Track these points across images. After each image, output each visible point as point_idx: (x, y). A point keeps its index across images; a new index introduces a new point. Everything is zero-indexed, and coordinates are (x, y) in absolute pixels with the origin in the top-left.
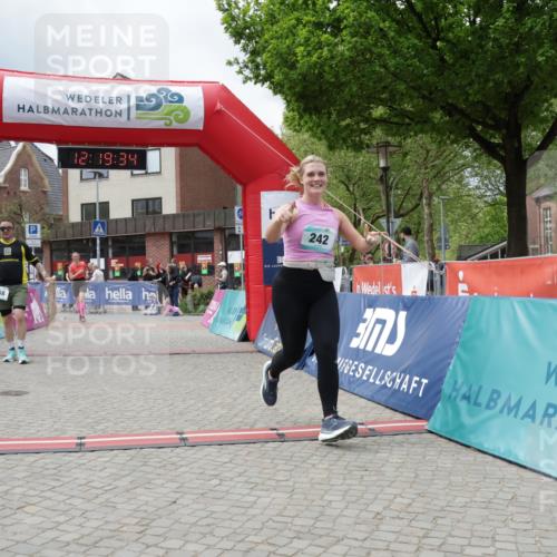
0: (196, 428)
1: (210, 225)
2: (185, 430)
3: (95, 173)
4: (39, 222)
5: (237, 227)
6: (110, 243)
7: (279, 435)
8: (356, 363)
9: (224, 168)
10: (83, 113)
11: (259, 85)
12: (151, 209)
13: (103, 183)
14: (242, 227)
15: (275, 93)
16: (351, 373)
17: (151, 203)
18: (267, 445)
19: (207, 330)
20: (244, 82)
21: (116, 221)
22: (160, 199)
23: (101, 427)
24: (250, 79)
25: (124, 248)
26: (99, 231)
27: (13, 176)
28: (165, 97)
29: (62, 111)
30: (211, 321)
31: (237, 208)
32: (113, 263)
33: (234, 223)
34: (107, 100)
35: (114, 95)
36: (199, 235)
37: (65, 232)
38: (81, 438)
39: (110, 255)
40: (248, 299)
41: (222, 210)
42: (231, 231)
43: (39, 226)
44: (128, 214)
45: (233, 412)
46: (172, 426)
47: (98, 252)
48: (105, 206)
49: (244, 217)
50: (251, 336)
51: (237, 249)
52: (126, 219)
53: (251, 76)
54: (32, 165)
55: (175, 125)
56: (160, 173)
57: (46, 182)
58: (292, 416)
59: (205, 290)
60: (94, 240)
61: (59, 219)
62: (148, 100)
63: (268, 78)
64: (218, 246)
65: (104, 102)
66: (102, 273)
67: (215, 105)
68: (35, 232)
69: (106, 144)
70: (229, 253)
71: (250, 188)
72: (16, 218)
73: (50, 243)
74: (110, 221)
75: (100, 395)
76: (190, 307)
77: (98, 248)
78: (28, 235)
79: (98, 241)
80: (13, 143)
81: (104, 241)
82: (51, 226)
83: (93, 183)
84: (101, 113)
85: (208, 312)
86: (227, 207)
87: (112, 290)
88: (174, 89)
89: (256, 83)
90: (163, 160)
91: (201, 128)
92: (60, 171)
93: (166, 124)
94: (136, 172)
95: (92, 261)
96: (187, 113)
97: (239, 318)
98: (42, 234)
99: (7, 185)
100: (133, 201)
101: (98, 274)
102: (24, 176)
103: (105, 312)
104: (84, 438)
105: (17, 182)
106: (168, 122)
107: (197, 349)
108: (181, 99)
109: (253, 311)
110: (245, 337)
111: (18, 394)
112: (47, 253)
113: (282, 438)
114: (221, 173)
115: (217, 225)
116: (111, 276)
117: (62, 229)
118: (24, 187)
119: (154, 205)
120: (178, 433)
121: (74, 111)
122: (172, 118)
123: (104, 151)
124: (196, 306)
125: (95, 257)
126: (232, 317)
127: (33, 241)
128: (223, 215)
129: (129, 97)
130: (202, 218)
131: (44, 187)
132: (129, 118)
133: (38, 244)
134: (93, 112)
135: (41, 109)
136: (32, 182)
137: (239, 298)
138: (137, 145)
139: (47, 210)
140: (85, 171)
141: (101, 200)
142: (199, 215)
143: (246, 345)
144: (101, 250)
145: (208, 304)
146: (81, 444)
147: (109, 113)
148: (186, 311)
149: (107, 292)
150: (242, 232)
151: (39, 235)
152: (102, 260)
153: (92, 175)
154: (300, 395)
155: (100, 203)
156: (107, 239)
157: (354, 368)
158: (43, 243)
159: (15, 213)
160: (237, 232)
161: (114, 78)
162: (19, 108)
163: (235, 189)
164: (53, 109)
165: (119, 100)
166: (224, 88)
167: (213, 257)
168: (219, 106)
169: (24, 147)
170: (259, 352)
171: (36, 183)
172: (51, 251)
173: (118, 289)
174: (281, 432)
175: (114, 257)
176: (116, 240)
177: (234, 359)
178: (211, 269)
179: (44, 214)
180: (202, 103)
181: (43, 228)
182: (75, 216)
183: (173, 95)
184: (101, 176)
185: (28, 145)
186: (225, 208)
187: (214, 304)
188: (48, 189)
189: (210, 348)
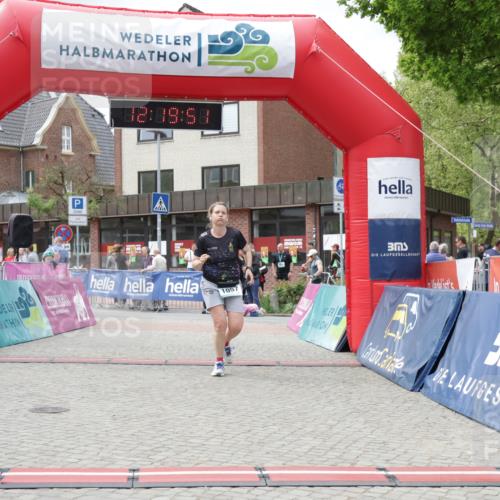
0: (280, 463)
1: (300, 200)
2: (265, 465)
3: (156, 133)
4: (85, 194)
5: (336, 203)
6: (174, 222)
7: (389, 477)
8: (493, 386)
9: (321, 127)
10: (142, 57)
11: (367, 18)
12: (225, 180)
13: (166, 146)
14: (342, 204)
15: (389, 30)
16: (486, 400)
17: (225, 170)
18: (372, 490)
19: (295, 335)
20: (348, 16)
21: (182, 193)
22: (238, 166)
23: (159, 457)
24: (356, 11)
25: (190, 229)
26: (160, 207)
27: (53, 136)
28: (246, 36)
29: (115, 53)
30: (301, 324)
31: (336, 180)
32: (178, 246)
33: (332, 199)
34: (171, 40)
35: (181, 33)
36: (286, 213)
37: (118, 206)
38: (134, 471)
39: (174, 238)
40: (349, 297)
41: (318, 182)
42: (328, 209)
43: (85, 199)
44: (197, 185)
45: (329, 444)
46: (249, 459)
47: (159, 234)
48: (168, 175)
49: (346, 191)
50: (353, 346)
51: (336, 231)
52: (194, 193)
53: (357, 6)
54: (77, 122)
55: (259, 73)
56: (238, 132)
57: (95, 143)
58: (405, 452)
59: (293, 284)
60: (154, 218)
61: (110, 191)
62: (224, 39)
63: (380, 8)
64: (311, 228)
65: (167, 43)
66: (165, 260)
67: (310, 46)
68: (80, 206)
69: (171, 96)
70: (325, 237)
71: (354, 153)
72: (56, 188)
73: (99, 221)
74: (174, 194)
75: (159, 416)
76: (274, 305)
77: (159, 228)
78: (71, 210)
79: (159, 220)
80: (53, 94)
81: (166, 219)
82: (100, 200)
83: (154, 146)
84: (164, 56)
85: (297, 311)
86: (323, 178)
87: (175, 281)
88: (258, 25)
89: (363, 16)
90: (241, 117)
91: (292, 76)
92: (113, 130)
93: (246, 71)
94: (206, 132)
95: (150, 243)
96: (274, 56)
97: (337, 322)
98: (89, 209)
99: (45, 147)
100: (203, 169)
101: (159, 262)
102: (67, 136)
103: (166, 309)
104: (138, 470)
105: (59, 143)
106: (249, 69)
107: (283, 360)
108: (266, 39)
109: (355, 312)
110: (345, 346)
111: (56, 411)
112: (94, 233)
113: (392, 482)
114: (317, 134)
115: (310, 200)
116: (174, 264)
117: (114, 203)
118: (67, 150)
119: (230, 174)
120: (256, 469)
121: (131, 54)
122: (254, 63)
123: (168, 106)
124: (282, 303)
125: (154, 239)
126: (328, 319)
127: (78, 218)
128: (318, 187)
129: (199, 35)
130: (290, 190)
131: (92, 150)
132: (199, 64)
133: (83, 221)
134: (155, 56)
135: (89, 52)
136: (77, 144)
137: (338, 295)
138: (210, 97)
139: (95, 179)
140: (143, 130)
141: (163, 168)
142: (287, 187)
143: (345, 357)
144: (163, 231)
145: (297, 302)
146: (133, 478)
147: (174, 57)
148: (270, 311)
149: (168, 284)
150: (342, 210)
151: (84, 211)
152: (164, 244)
153: (152, 136)
154: (417, 425)
155: (162, 171)
156: (170, 216)
157: (489, 392)
158: (90, 220)
159: (55, 183)
160: (336, 210)
161: (180, 12)
162: (62, 50)
163: (333, 154)
164: (105, 52)
165: (187, 40)
166: (322, 24)
167: (304, 243)
168: (315, 47)
169: (67, 98)
170: (363, 366)
171: (82, 145)
172: (100, 231)
173: (182, 280)
174: (390, 473)
175: (179, 239)
176: (181, 218)
177: (330, 374)
178: (302, 257)
179: (92, 184)
180: (293, 44)
181: (90, 202)
182: (130, 187)
183: (255, 33)
184: (163, 136)
185: (72, 95)
186: (320, 179)
187: (304, 302)
188: (97, 152)
189: (300, 360)
